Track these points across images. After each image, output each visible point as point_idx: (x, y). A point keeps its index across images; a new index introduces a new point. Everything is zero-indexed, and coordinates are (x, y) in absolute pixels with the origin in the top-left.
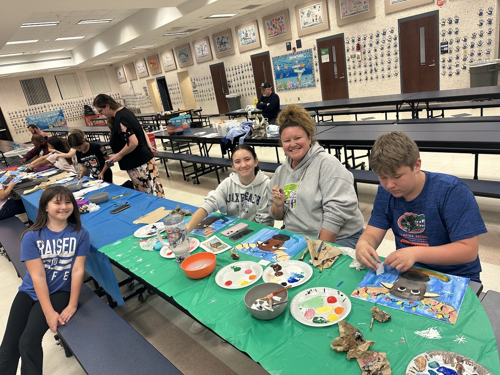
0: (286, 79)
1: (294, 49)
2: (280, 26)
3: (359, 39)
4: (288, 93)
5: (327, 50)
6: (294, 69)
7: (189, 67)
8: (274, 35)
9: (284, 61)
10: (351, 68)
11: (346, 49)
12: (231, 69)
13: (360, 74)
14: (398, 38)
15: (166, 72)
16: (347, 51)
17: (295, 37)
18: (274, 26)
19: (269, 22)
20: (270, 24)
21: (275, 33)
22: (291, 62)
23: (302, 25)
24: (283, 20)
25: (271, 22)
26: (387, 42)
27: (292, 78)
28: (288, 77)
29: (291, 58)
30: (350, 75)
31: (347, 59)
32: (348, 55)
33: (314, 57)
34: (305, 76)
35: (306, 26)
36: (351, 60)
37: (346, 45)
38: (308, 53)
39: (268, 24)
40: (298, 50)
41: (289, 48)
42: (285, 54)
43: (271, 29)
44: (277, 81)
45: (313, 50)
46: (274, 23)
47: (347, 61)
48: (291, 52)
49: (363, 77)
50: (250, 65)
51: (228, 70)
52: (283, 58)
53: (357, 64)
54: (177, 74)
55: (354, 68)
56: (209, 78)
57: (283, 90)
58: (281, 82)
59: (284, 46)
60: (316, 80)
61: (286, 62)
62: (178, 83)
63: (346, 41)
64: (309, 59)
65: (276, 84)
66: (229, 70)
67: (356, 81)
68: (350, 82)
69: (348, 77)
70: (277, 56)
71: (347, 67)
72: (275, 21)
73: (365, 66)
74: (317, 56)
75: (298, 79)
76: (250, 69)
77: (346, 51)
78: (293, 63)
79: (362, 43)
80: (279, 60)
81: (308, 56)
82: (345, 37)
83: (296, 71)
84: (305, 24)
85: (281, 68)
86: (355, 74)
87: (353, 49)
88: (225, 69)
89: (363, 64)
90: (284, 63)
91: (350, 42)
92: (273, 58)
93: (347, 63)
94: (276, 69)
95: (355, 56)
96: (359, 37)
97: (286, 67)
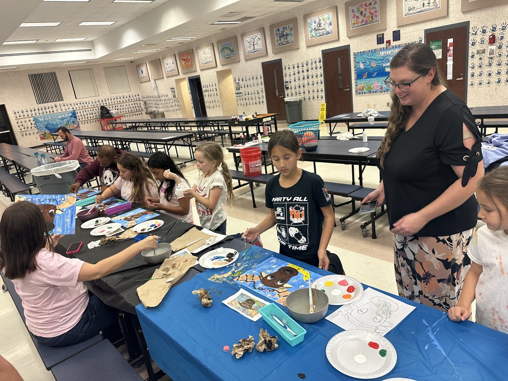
0: (372, 79)
1: (389, 42)
2: (371, 13)
3: (494, 29)
4: (372, 97)
5: (440, 43)
6: (385, 67)
7: (233, 65)
8: (360, 24)
9: (371, 57)
10: (476, 67)
11: (471, 42)
12: (291, 67)
13: (490, 75)
15: (201, 70)
16: (472, 45)
17: (392, 25)
18: (361, 13)
19: (355, 8)
20: (356, 10)
21: (362, 22)
23: (405, 11)
24: (376, 6)
25: (358, 8)
27: (381, 79)
28: (375, 77)
29: (382, 53)
30: (473, 76)
31: (470, 55)
32: (472, 50)
35: (411, 12)
36: (477, 57)
37: (471, 38)
39: (353, 10)
40: (393, 43)
41: (380, 40)
42: (373, 49)
43: (358, 17)
44: (358, 81)
46: (362, 9)
47: (469, 57)
48: (384, 45)
49: (494, 78)
50: (320, 61)
51: (287, 68)
52: (371, 54)
53: (486, 61)
54: (216, 73)
55: (480, 67)
56: (259, 78)
57: (365, 93)
58: (363, 83)
59: (373, 38)
61: (375, 58)
62: (217, 84)
63: (471, 31)
65: (356, 85)
66: (289, 68)
67: (481, 84)
68: (472, 85)
69: (469, 78)
70: (362, 51)
71: (470, 65)
72: (364, 7)
73: (499, 65)
76: (319, 66)
77: (470, 45)
78: (383, 59)
79: (498, 34)
80: (363, 56)
82: (471, 26)
84: (410, 10)
85: (365, 66)
86: (480, 75)
87: (482, 42)
88: (283, 67)
89: (495, 62)
90: (371, 59)
91: (478, 32)
92: (355, 54)
93: (469, 60)
94: (358, 67)
95: (484, 52)
96: (495, 26)
97: (374, 64)
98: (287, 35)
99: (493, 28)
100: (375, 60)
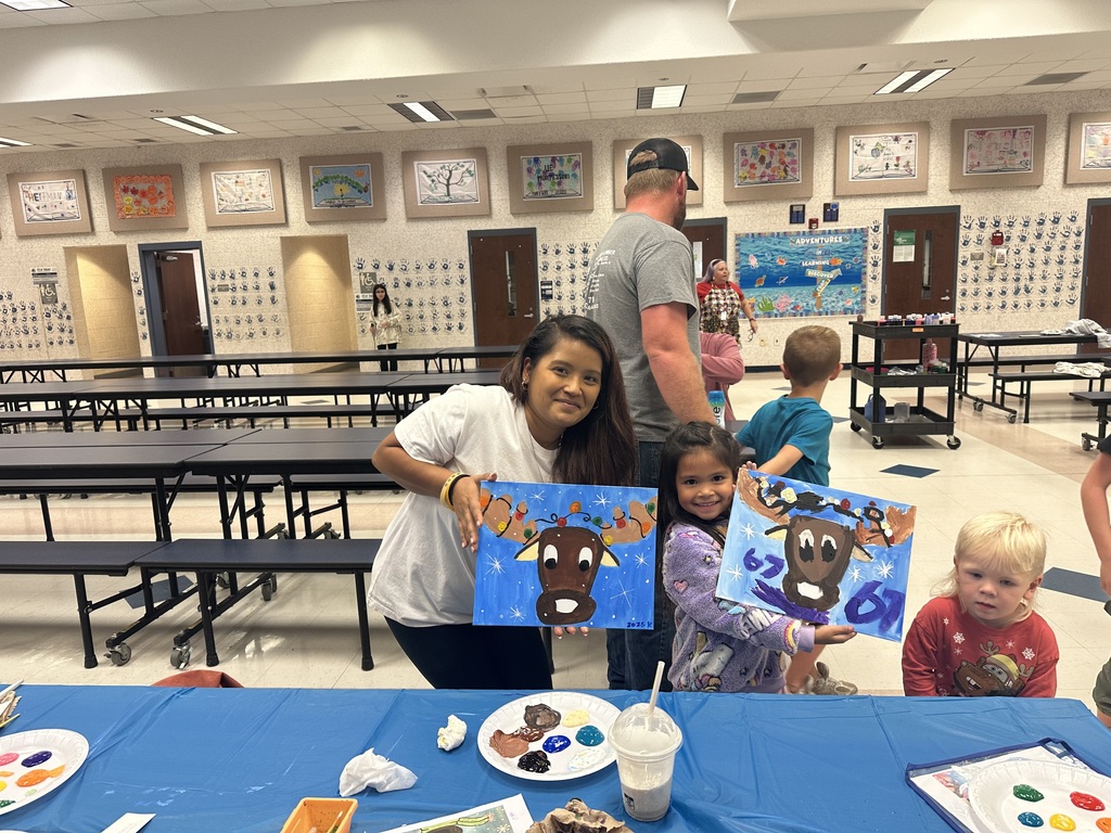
0: (776, 289)
1: (813, 222)
2: (783, 163)
3: (997, 224)
4: (771, 324)
5: (912, 236)
7: (355, 226)
8: (757, 180)
9: (776, 247)
10: (969, 280)
11: (961, 240)
12: (564, 250)
13: (990, 294)
14: (1083, 234)
16: (964, 244)
17: (822, 193)
18: (762, 159)
19: (748, 149)
20: (749, 152)
21: (762, 176)
22: (800, 251)
23: (853, 170)
24: (795, 151)
25: (754, 149)
26: (1059, 238)
27: (797, 289)
28: (783, 285)
30: (964, 294)
31: (960, 260)
32: (963, 253)
33: (870, 248)
34: (838, 288)
35: (863, 174)
36: (971, 264)
37: (962, 232)
38: (857, 236)
39: (744, 152)
40: (824, 226)
41: (797, 216)
42: (782, 231)
43: (753, 166)
45: (871, 231)
46: (762, 152)
47: (959, 264)
48: (804, 227)
49: (996, 301)
51: (551, 252)
52: (776, 240)
53: (984, 273)
54: (279, 241)
55: (976, 281)
56: (454, 268)
59: (783, 210)
60: (869, 298)
62: (279, 270)
63: (962, 222)
64: (856, 249)
66: (558, 252)
67: (976, 308)
68: (963, 309)
69: (957, 298)
70: (756, 231)
71: (960, 277)
72: (768, 148)
73: (1004, 280)
74: (881, 245)
75: (815, 294)
77: (960, 244)
79: (1003, 229)
81: (855, 244)
82: (963, 214)
83: (810, 273)
84: (861, 171)
85: (761, 264)
86: (976, 294)
87: (979, 241)
88: (539, 248)
89: (998, 275)
90: (777, 250)
91: (974, 225)
92: (738, 237)
93: (959, 269)
94: (745, 264)
95: (981, 257)
96: (998, 219)
97: (782, 261)
98: (563, 176)
99: (996, 222)
100: (786, 252)
